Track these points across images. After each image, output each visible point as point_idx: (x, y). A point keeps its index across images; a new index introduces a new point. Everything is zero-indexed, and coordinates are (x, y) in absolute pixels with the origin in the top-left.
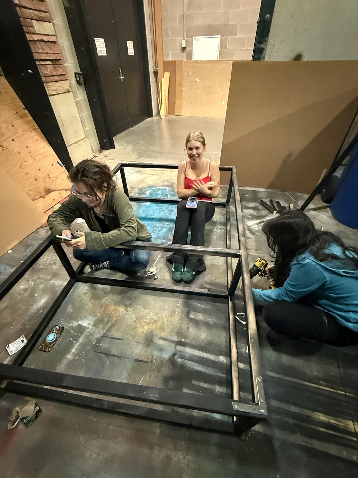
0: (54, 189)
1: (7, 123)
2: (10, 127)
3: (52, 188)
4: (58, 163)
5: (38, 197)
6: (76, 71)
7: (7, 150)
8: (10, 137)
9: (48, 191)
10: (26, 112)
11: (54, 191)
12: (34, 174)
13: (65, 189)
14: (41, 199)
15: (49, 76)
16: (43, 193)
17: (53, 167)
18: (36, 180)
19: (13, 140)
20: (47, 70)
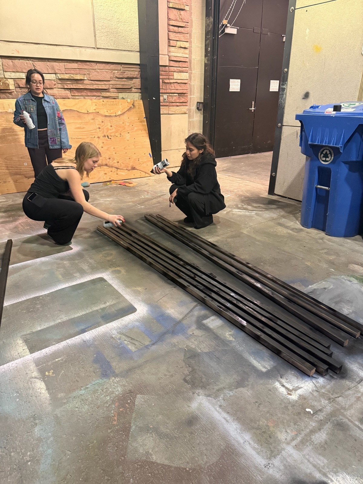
0: (138, 169)
1: (130, 123)
2: (131, 126)
3: (137, 167)
4: (150, 154)
5: (125, 169)
6: (199, 101)
7: (122, 137)
8: (128, 131)
9: (133, 168)
10: (145, 119)
11: (137, 170)
12: (130, 155)
13: (145, 171)
14: (126, 171)
15: (173, 103)
16: (130, 168)
17: (145, 155)
18: (130, 158)
19: (128, 133)
20: (173, 99)
